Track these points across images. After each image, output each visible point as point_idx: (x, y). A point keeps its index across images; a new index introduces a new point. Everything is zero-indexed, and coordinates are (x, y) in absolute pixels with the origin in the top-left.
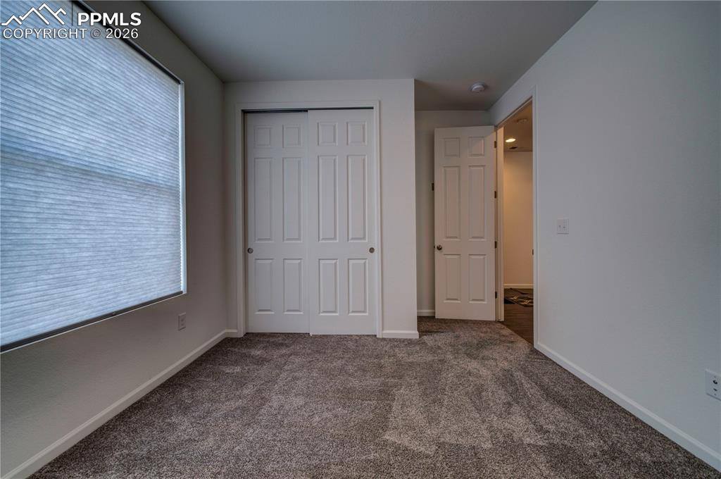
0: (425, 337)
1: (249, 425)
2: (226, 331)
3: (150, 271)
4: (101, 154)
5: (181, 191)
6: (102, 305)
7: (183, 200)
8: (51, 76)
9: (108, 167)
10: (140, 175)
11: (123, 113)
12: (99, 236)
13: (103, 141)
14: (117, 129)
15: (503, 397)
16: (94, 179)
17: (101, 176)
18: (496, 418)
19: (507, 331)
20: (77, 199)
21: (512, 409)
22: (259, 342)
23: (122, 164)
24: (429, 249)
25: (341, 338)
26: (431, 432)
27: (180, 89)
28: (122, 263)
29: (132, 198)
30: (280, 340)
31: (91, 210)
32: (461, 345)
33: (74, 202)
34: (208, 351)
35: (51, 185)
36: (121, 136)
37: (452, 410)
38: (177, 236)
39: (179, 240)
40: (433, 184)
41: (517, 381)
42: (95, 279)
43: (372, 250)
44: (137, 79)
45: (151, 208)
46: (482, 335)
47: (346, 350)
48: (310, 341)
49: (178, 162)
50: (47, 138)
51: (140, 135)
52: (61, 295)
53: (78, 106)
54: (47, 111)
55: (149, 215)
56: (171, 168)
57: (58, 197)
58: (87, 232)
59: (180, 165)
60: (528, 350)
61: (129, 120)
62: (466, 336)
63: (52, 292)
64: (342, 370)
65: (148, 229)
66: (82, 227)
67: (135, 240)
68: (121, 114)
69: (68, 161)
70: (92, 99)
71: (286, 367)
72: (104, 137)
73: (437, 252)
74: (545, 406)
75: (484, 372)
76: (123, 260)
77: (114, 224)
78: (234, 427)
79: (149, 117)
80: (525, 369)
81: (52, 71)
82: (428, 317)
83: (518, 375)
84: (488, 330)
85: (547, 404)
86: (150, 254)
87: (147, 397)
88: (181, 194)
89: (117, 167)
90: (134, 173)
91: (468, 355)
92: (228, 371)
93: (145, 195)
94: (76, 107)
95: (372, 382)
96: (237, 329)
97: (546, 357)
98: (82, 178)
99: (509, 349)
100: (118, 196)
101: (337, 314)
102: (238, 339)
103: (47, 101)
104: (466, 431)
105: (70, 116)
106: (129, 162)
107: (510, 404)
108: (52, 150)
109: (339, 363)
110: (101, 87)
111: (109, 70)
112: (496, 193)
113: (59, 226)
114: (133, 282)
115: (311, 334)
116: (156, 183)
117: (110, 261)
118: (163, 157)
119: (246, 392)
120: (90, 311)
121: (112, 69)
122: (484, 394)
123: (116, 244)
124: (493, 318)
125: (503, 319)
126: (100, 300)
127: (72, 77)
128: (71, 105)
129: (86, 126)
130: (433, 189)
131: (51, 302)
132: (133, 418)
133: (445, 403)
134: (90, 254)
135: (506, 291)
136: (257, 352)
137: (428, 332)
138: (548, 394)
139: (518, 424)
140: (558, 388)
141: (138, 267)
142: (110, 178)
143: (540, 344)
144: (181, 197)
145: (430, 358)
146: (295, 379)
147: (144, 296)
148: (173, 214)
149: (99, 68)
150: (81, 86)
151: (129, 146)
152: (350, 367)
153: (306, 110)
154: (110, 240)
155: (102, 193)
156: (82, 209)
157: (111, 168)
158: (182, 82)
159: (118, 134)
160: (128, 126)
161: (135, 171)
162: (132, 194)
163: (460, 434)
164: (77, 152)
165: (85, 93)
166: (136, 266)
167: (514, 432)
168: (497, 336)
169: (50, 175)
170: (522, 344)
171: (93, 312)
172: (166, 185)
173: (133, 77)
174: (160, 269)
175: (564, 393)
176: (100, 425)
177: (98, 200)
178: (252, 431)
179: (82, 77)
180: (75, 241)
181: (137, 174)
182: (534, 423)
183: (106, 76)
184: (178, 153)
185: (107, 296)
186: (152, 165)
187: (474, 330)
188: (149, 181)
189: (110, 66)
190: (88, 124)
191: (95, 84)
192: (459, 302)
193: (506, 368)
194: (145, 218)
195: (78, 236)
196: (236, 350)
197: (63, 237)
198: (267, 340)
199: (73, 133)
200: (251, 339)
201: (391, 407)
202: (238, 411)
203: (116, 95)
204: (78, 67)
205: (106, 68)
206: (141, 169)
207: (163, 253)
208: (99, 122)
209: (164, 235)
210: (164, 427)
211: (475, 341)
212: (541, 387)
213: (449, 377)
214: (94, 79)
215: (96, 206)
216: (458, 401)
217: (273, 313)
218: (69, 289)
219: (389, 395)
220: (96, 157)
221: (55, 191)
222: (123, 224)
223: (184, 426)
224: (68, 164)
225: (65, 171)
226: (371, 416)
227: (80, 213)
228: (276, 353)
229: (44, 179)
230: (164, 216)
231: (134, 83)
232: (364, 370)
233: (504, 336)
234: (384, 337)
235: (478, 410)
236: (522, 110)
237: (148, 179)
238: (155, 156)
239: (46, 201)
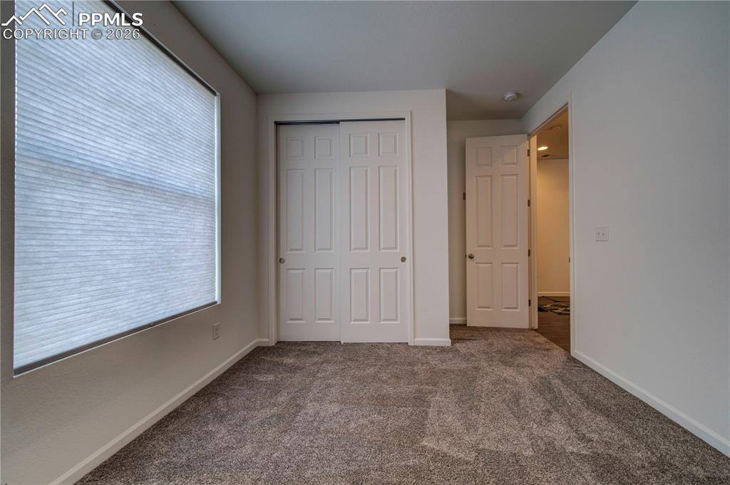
0: (457, 345)
1: (286, 431)
2: (257, 340)
3: (186, 281)
4: (143, 165)
5: (216, 202)
6: (140, 316)
7: (218, 210)
8: (97, 87)
9: (149, 178)
10: (178, 186)
11: (163, 124)
12: (140, 247)
13: (145, 153)
14: (157, 141)
15: (542, 405)
16: (136, 190)
17: (142, 188)
18: (535, 426)
19: (541, 339)
20: (119, 210)
21: (552, 418)
22: (291, 350)
23: (162, 175)
24: (461, 258)
25: (372, 346)
26: (470, 438)
27: (216, 101)
28: (160, 274)
29: (171, 209)
30: (311, 348)
31: (133, 221)
32: (495, 352)
33: (117, 213)
34: (241, 360)
35: (95, 197)
36: (162, 147)
37: (490, 416)
38: (212, 247)
39: (214, 251)
40: (464, 194)
41: (555, 389)
42: (134, 291)
43: (403, 259)
44: (177, 91)
45: (188, 219)
46: (516, 343)
47: (379, 358)
48: (342, 349)
49: (214, 174)
50: (92, 149)
51: (178, 146)
52: (102, 307)
53: (122, 118)
54: (93, 122)
55: (186, 226)
56: (207, 179)
57: (102, 209)
58: (128, 243)
59: (216, 177)
60: (564, 358)
61: (169, 132)
62: (499, 343)
63: (95, 303)
64: (375, 377)
65: (186, 240)
66: (123, 239)
67: (173, 251)
68: (161, 126)
69: (112, 173)
70: (135, 110)
71: (319, 375)
72: (145, 148)
73: (468, 260)
74: (586, 414)
75: (520, 379)
76: (161, 270)
77: (154, 235)
78: (271, 434)
79: (187, 128)
80: (562, 376)
81: (98, 82)
82: (459, 325)
83: (556, 382)
84: (523, 338)
85: (589, 412)
86: (186, 264)
87: (183, 407)
88: (216, 205)
89: (157, 179)
90: (173, 185)
91: (502, 362)
92: (262, 380)
93: (183, 206)
94: (120, 119)
95: (407, 389)
96: (269, 338)
97: (584, 365)
98: (124, 190)
99: (545, 356)
100: (158, 207)
101: (368, 323)
102: (269, 348)
103: (94, 112)
104: (505, 439)
105: (114, 127)
106: (168, 173)
107: (549, 412)
108: (97, 161)
109: (372, 370)
110: (143, 98)
111: (150, 81)
112: (529, 201)
113: (102, 238)
114: (170, 293)
115: (342, 342)
116: (194, 194)
117: (148, 272)
118: (200, 168)
119: (280, 399)
120: (129, 322)
121: (153, 80)
122: (521, 401)
123: (156, 255)
124: (526, 326)
125: (536, 327)
126: (139, 311)
127: (117, 88)
128: (114, 116)
129: (129, 137)
130: (464, 198)
131: (94, 313)
132: (171, 427)
133: (482, 409)
134: (131, 265)
135: (540, 298)
136: (289, 361)
137: (461, 339)
138: (589, 403)
139: (558, 431)
140: (599, 397)
141: (175, 278)
142: (150, 189)
143: (576, 352)
144: (216, 208)
145: (463, 365)
146: (329, 386)
147: (180, 307)
148: (208, 225)
149: (141, 79)
150: (124, 97)
151: (167, 157)
152: (383, 374)
153: (337, 122)
154: (150, 251)
155: (143, 204)
156: (123, 221)
157: (152, 179)
158: (218, 93)
159: (158, 145)
160: (168, 137)
161: (174, 183)
162: (171, 205)
163: (500, 440)
164: (121, 163)
165: (128, 104)
166: (174, 276)
167: (555, 439)
168: (531, 344)
169: (94, 186)
170: (558, 352)
171: (132, 323)
172: (202, 196)
173: (172, 88)
174: (197, 279)
175: (605, 402)
176: (138, 434)
177: (139, 211)
178: (289, 437)
179: (126, 88)
180: (117, 252)
181: (176, 186)
182: (576, 431)
183: (148, 87)
184: (213, 164)
185: (146, 307)
186: (190, 177)
187: (507, 338)
188: (186, 192)
189: (151, 77)
190: (131, 136)
191: (137, 95)
192: (491, 310)
193: (543, 376)
194: (182, 229)
195: (120, 248)
196: (269, 358)
197: (106, 248)
198: (299, 348)
199: (117, 144)
200: (283, 347)
201: (427, 413)
202: (274, 419)
203: (157, 106)
204: (122, 78)
205: (147, 79)
206: (179, 180)
207: (199, 263)
208: (141, 133)
209: (200, 245)
210: (200, 436)
211: (510, 349)
212: (581, 395)
213: (485, 384)
214: (137, 90)
215: (137, 218)
216: (495, 408)
217: (304, 322)
218: (110, 300)
219: (424, 401)
220: (137, 168)
221: (99, 202)
222: (162, 235)
223: (221, 434)
224: (112, 176)
225: (109, 182)
226: (408, 422)
227: (122, 225)
228: (308, 361)
229: (89, 191)
230: (200, 227)
231: (173, 95)
232: (397, 377)
233: (539, 344)
234: (416, 344)
235: (517, 417)
236: (558, 116)
237: (185, 190)
238: (192, 167)
239: (90, 212)
